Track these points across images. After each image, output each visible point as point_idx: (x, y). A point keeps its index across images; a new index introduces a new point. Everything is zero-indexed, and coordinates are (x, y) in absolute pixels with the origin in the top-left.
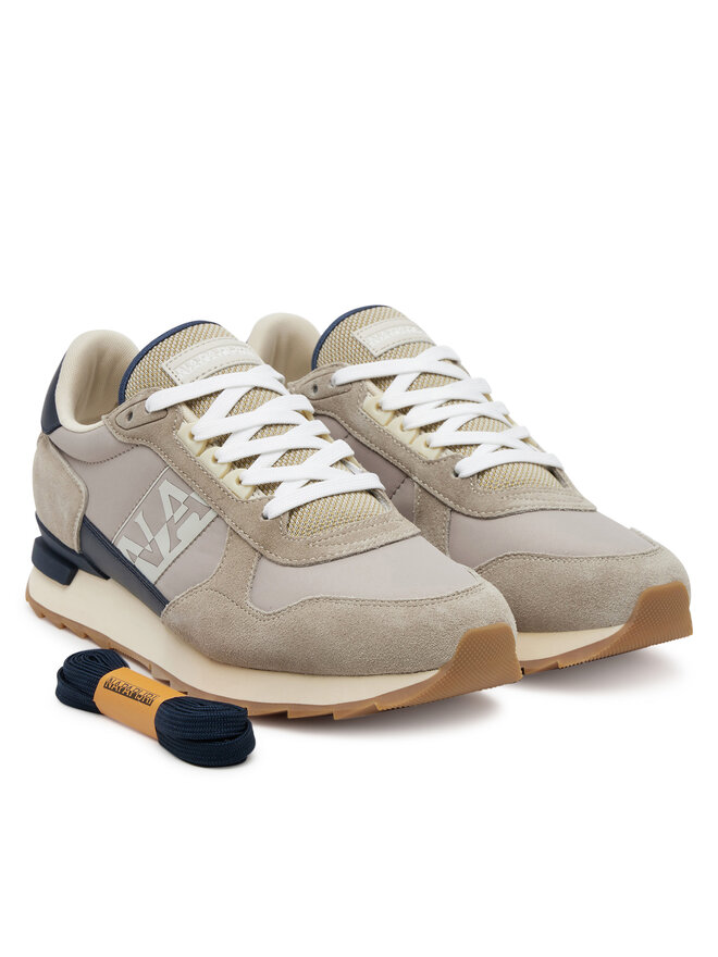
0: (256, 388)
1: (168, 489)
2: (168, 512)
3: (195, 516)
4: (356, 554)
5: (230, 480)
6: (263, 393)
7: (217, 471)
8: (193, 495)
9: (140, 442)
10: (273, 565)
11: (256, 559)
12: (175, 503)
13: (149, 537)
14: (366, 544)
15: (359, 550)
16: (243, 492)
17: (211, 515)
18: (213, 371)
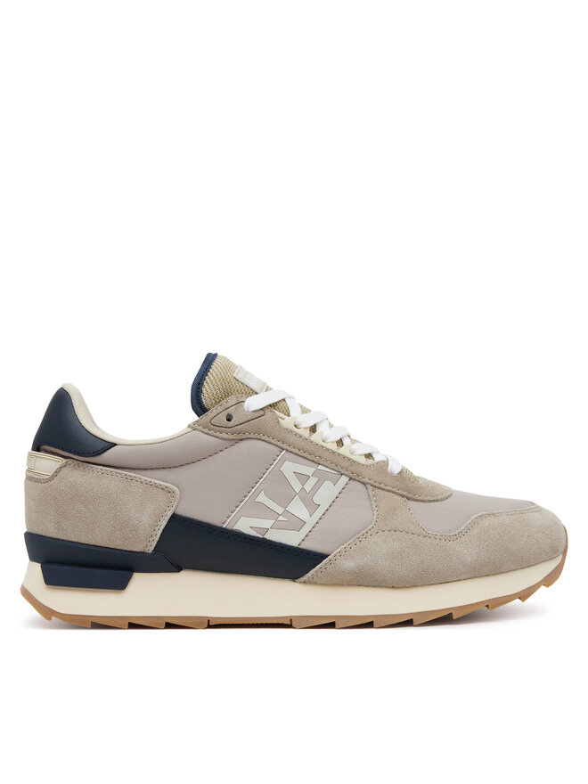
1: (290, 467)
2: (297, 486)
8: (320, 467)
9: (247, 435)
12: (303, 478)
13: (280, 510)
17: (343, 480)
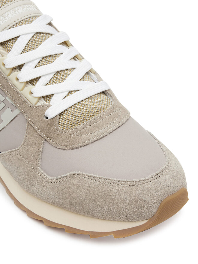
0: (37, 33)
3: (8, 110)
4: (97, 140)
5: (26, 92)
6: (41, 35)
7: (19, 86)
8: (7, 98)
10: (52, 147)
11: (43, 142)
14: (102, 132)
15: (99, 137)
16: (33, 101)
17: (17, 112)
18: (14, 23)
